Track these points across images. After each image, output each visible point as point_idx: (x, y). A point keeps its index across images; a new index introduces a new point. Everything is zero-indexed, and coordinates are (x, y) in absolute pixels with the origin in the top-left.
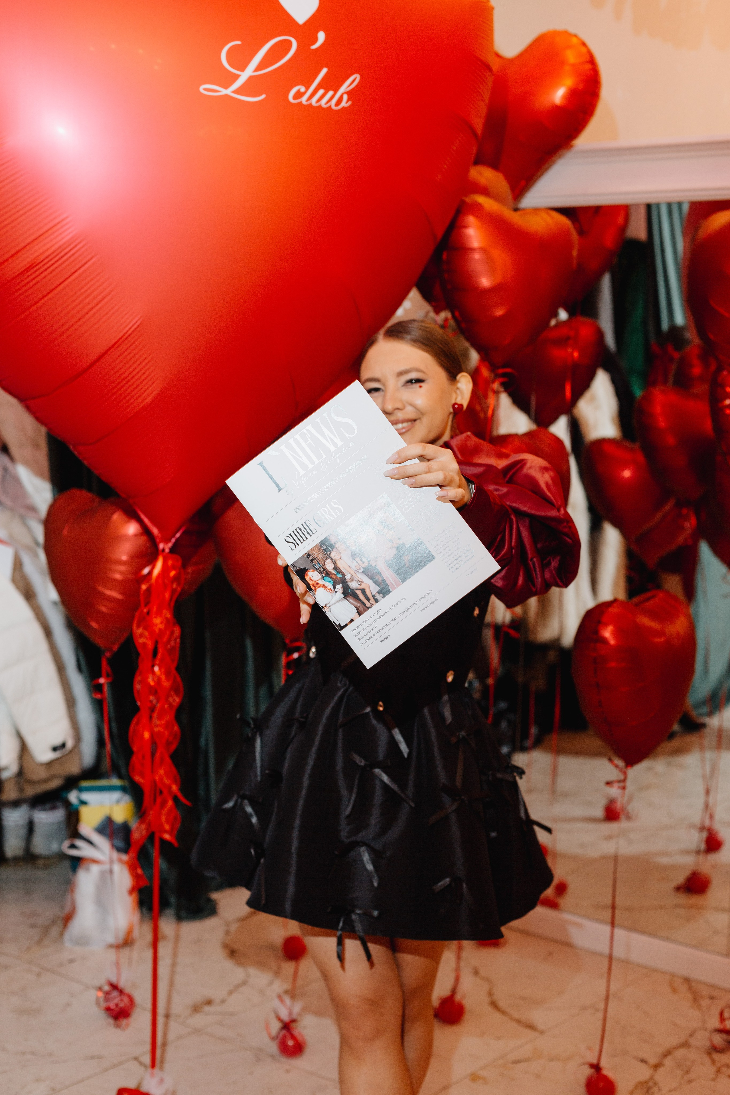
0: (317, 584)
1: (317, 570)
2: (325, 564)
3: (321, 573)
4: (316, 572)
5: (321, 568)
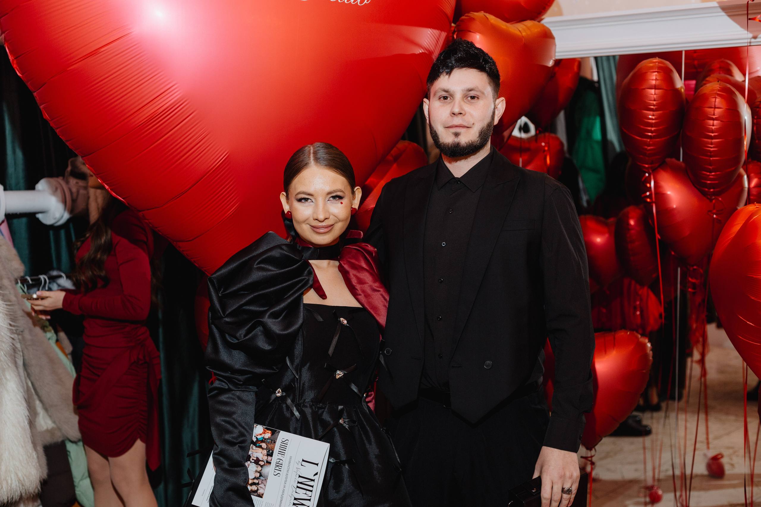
0: (264, 433)
2: (266, 444)
4: (267, 438)
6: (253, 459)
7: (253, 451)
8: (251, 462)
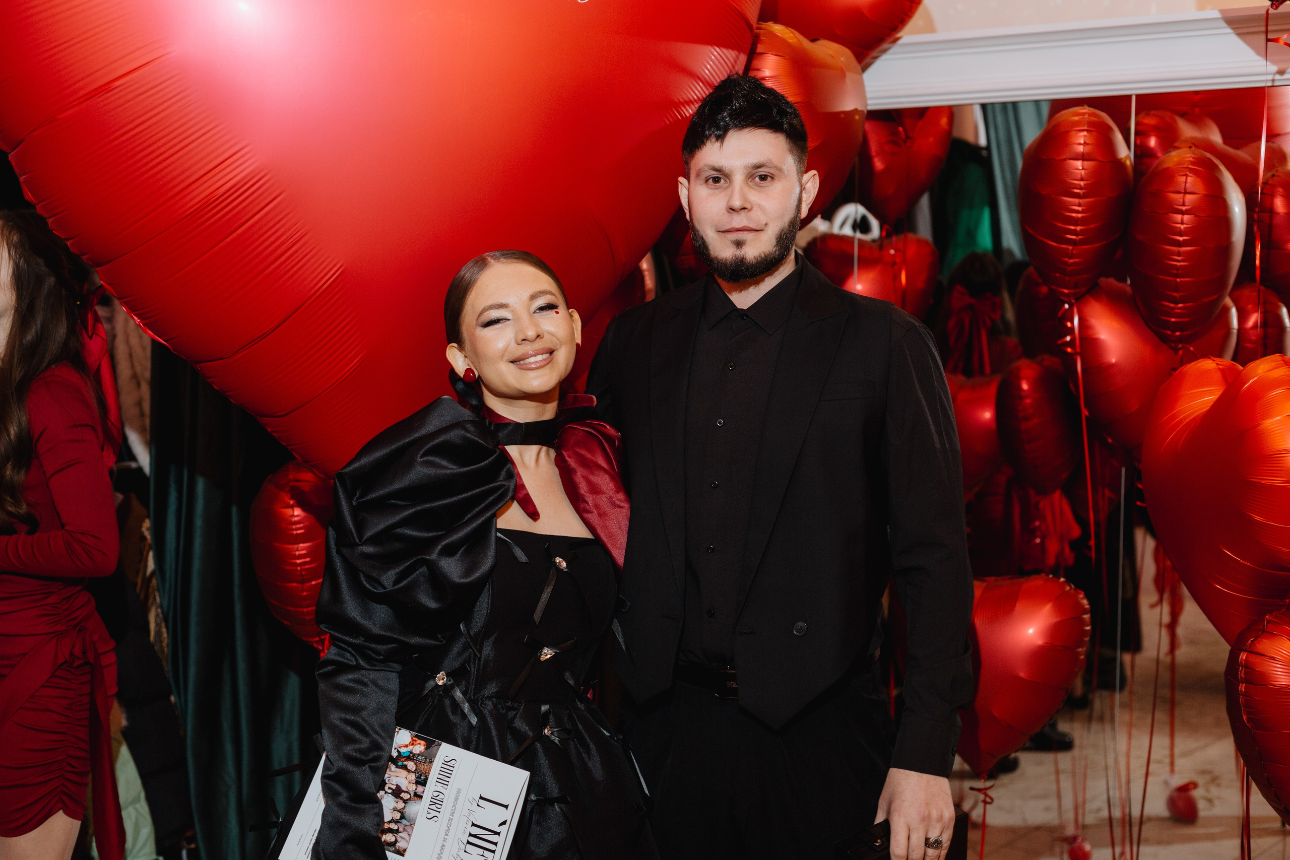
1: (419, 755)
3: (414, 755)
5: (415, 758)
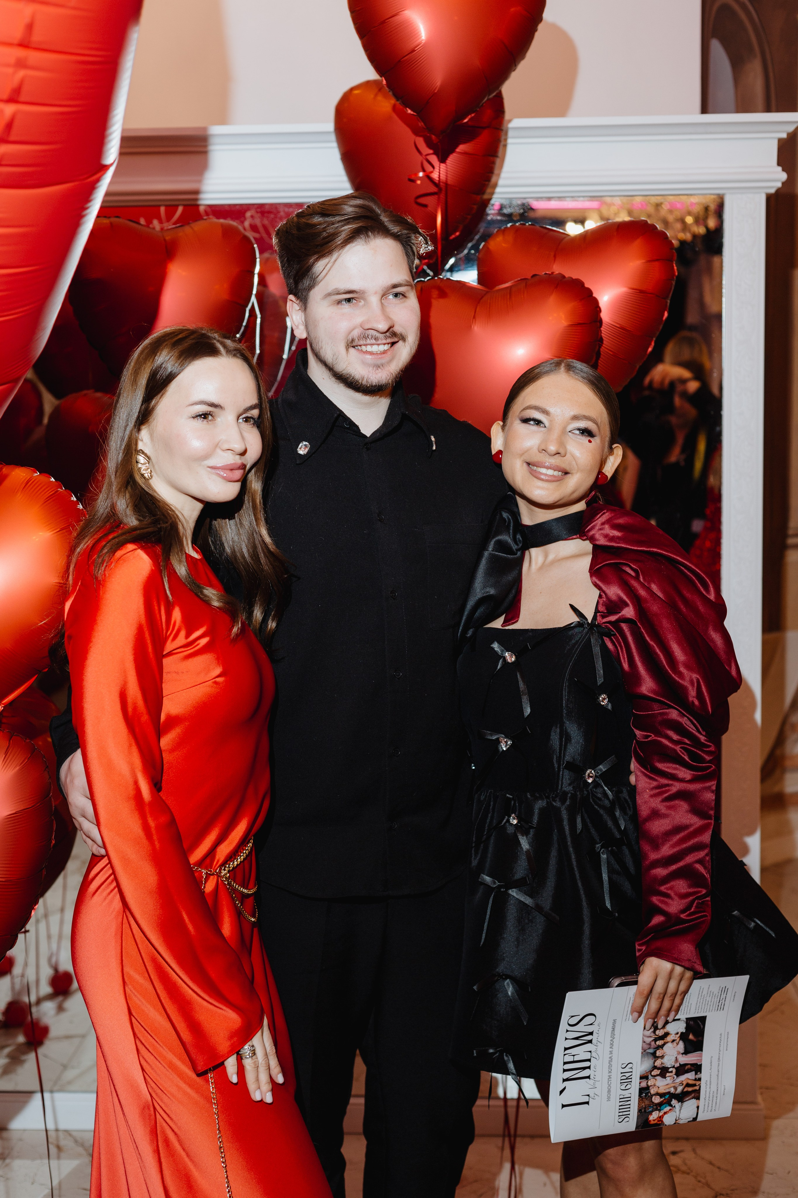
0: (660, 1117)
2: (653, 1103)
5: (654, 1107)
6: (672, 1072)
7: (673, 1085)
8: (674, 1067)
